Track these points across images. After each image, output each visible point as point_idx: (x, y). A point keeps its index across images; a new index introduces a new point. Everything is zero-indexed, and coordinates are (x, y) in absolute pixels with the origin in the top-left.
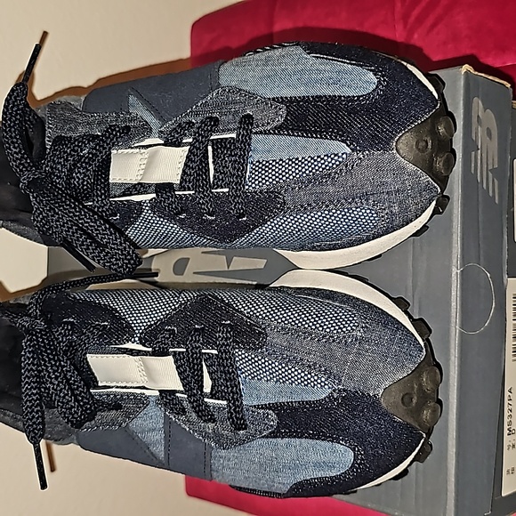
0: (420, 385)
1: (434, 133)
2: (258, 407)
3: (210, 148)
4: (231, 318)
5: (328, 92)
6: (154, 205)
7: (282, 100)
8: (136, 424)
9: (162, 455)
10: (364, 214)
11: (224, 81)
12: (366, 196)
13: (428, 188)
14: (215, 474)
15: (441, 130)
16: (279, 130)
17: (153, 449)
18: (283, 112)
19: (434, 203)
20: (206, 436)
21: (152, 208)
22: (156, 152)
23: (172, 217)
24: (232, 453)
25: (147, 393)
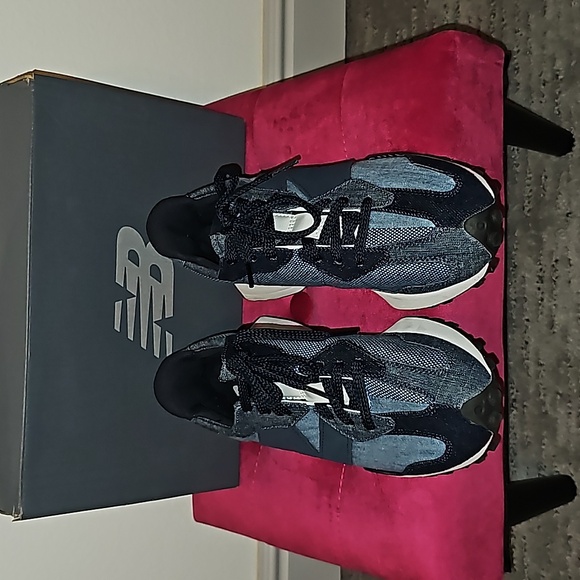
0: (487, 401)
1: (489, 219)
2: (381, 415)
3: (341, 218)
4: (361, 356)
5: (424, 187)
6: (301, 253)
7: (392, 190)
8: (300, 424)
9: (318, 447)
10: (441, 267)
11: (354, 175)
12: (443, 256)
13: (483, 253)
14: (354, 459)
15: (494, 218)
16: (388, 209)
17: (312, 442)
18: (392, 197)
19: (487, 265)
20: (348, 433)
21: (299, 255)
22: (303, 217)
23: (312, 261)
24: (366, 444)
25: (308, 404)
